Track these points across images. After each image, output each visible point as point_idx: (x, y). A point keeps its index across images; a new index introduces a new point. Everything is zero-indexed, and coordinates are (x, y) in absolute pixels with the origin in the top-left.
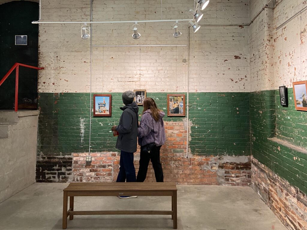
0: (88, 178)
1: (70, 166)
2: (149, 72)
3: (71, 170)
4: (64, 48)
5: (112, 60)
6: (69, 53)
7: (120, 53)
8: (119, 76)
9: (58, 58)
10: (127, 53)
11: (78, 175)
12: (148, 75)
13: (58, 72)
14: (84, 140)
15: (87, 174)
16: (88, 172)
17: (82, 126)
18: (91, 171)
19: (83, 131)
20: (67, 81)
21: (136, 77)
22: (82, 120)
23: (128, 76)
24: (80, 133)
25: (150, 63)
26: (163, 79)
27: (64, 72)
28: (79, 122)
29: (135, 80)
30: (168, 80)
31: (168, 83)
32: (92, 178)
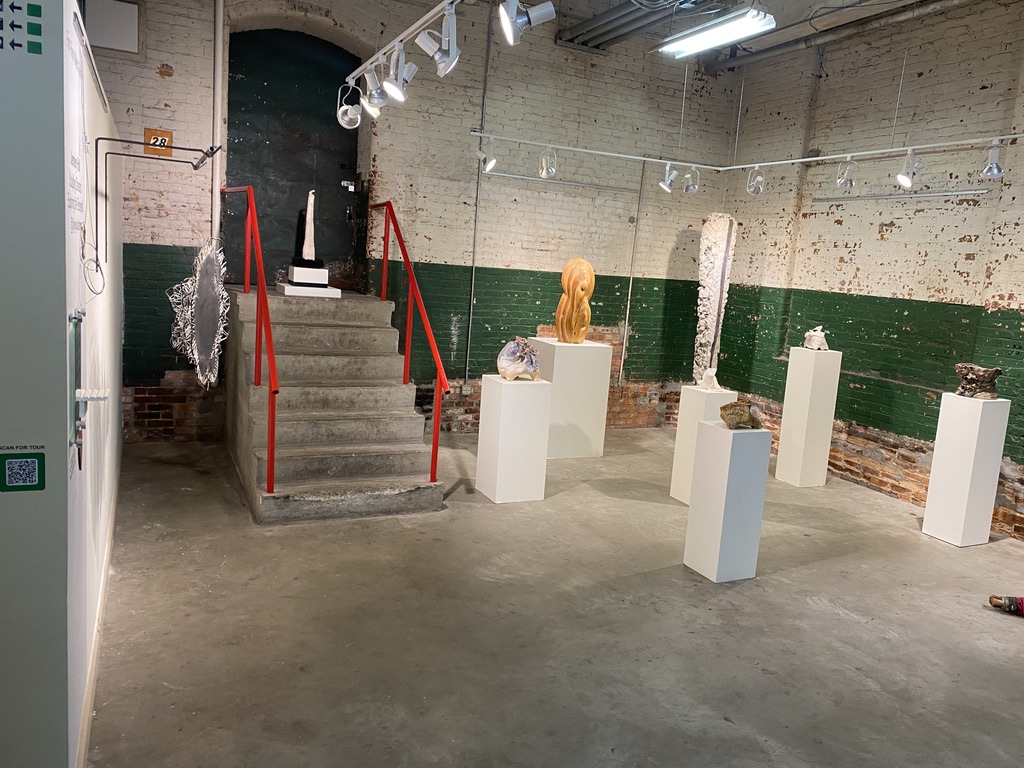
0: (461, 425)
1: (430, 403)
2: (575, 236)
3: (431, 410)
4: (427, 169)
5: (513, 206)
6: (436, 181)
7: (529, 193)
8: (525, 238)
9: (414, 189)
10: (542, 194)
11: (444, 420)
12: (572, 241)
13: (413, 218)
14: (457, 356)
15: (461, 418)
16: (462, 414)
17: (454, 331)
18: (466, 412)
19: (455, 339)
20: (430, 239)
21: (553, 242)
22: (455, 319)
23: (540, 239)
24: (450, 342)
25: (579, 218)
26: (596, 251)
27: (424, 219)
28: (449, 322)
29: (551, 247)
30: (603, 252)
31: (602, 259)
32: (467, 424)
